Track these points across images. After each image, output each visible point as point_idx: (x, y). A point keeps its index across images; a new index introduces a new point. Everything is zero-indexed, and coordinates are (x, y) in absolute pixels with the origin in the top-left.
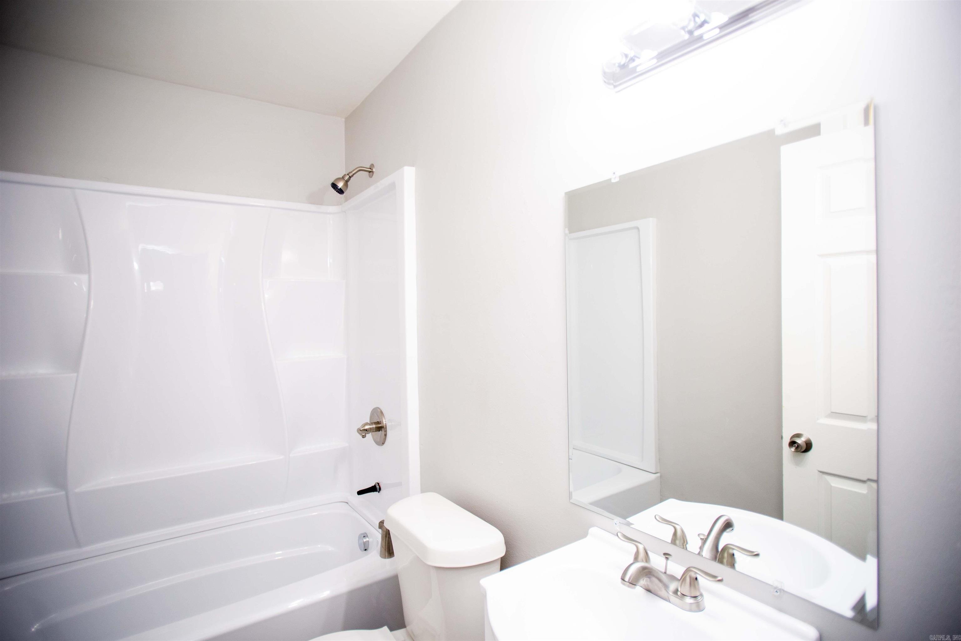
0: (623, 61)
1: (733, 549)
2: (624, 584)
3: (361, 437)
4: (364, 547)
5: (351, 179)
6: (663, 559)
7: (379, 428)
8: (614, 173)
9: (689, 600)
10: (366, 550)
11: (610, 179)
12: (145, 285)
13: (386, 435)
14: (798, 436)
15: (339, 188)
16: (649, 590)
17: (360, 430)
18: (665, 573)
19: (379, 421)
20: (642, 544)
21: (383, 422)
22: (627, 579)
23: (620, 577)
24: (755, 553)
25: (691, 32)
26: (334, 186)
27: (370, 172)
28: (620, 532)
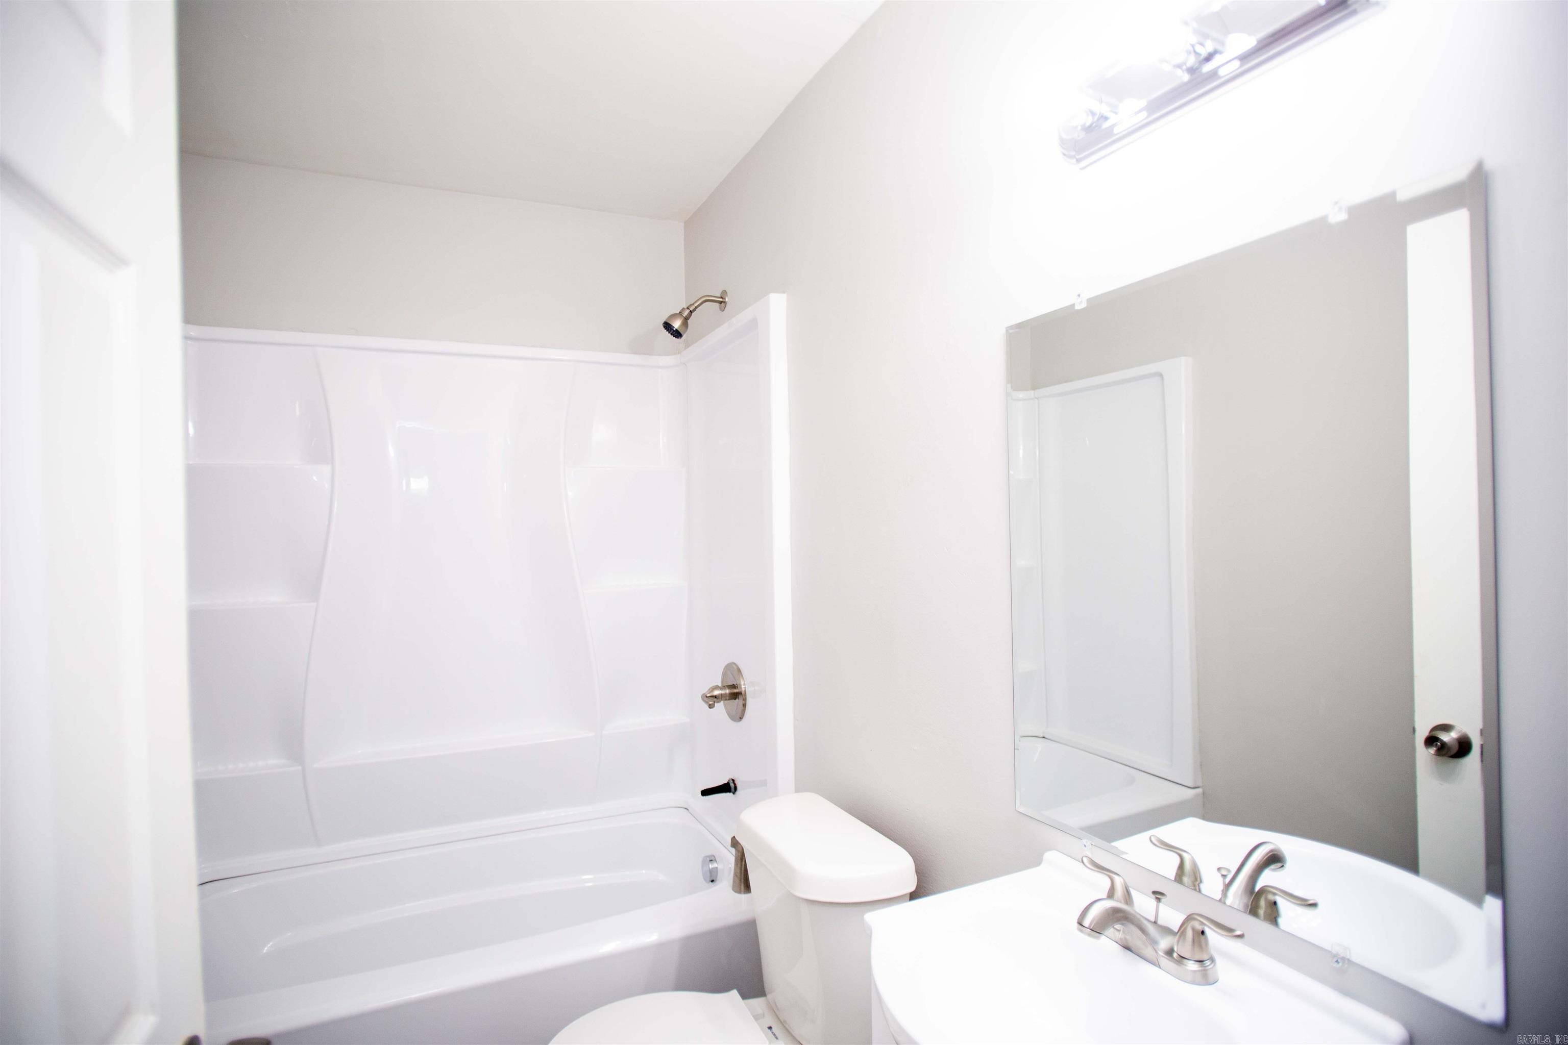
0: (1089, 121)
1: (1275, 894)
2: (1081, 931)
3: (707, 707)
4: (711, 876)
5: (693, 314)
6: (1153, 902)
7: (735, 694)
8: (1079, 296)
9: (1192, 966)
10: (712, 881)
11: (1073, 305)
12: (404, 482)
13: (744, 705)
14: (1446, 728)
15: (674, 329)
16: (1127, 948)
17: (707, 697)
18: (1155, 922)
19: (735, 684)
20: (1121, 877)
21: (740, 685)
22: (1087, 923)
23: (1077, 921)
24: (1311, 902)
25: (1191, 71)
26: (667, 326)
27: (722, 302)
28: (1086, 856)
